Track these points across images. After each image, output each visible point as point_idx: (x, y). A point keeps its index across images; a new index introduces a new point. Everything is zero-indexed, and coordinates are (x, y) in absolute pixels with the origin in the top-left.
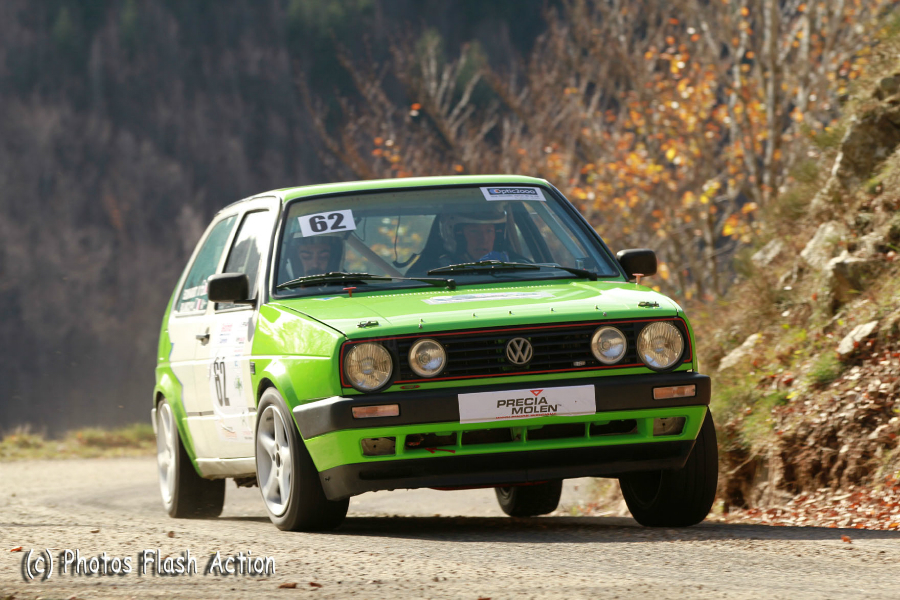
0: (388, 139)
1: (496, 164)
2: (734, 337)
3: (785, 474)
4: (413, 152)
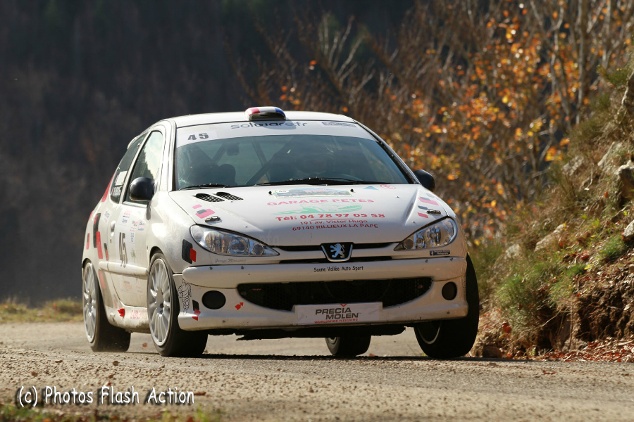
0: (292, 87)
1: (374, 106)
2: (546, 226)
3: (581, 327)
4: (310, 97)
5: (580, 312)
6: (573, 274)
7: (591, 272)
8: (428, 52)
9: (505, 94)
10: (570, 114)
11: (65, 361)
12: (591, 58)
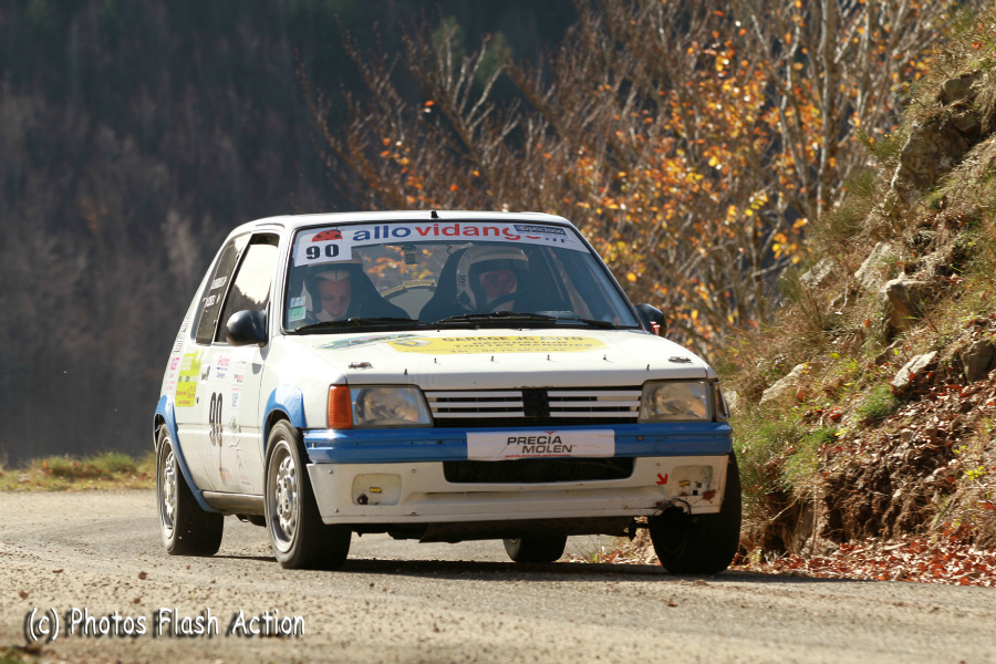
0: (399, 139)
1: (519, 168)
2: (777, 366)
3: (830, 521)
4: (425, 154)
5: (828, 500)
6: (818, 442)
7: (845, 439)
8: (601, 87)
9: (714, 153)
10: (809, 184)
11: (67, 571)
12: (840, 102)
